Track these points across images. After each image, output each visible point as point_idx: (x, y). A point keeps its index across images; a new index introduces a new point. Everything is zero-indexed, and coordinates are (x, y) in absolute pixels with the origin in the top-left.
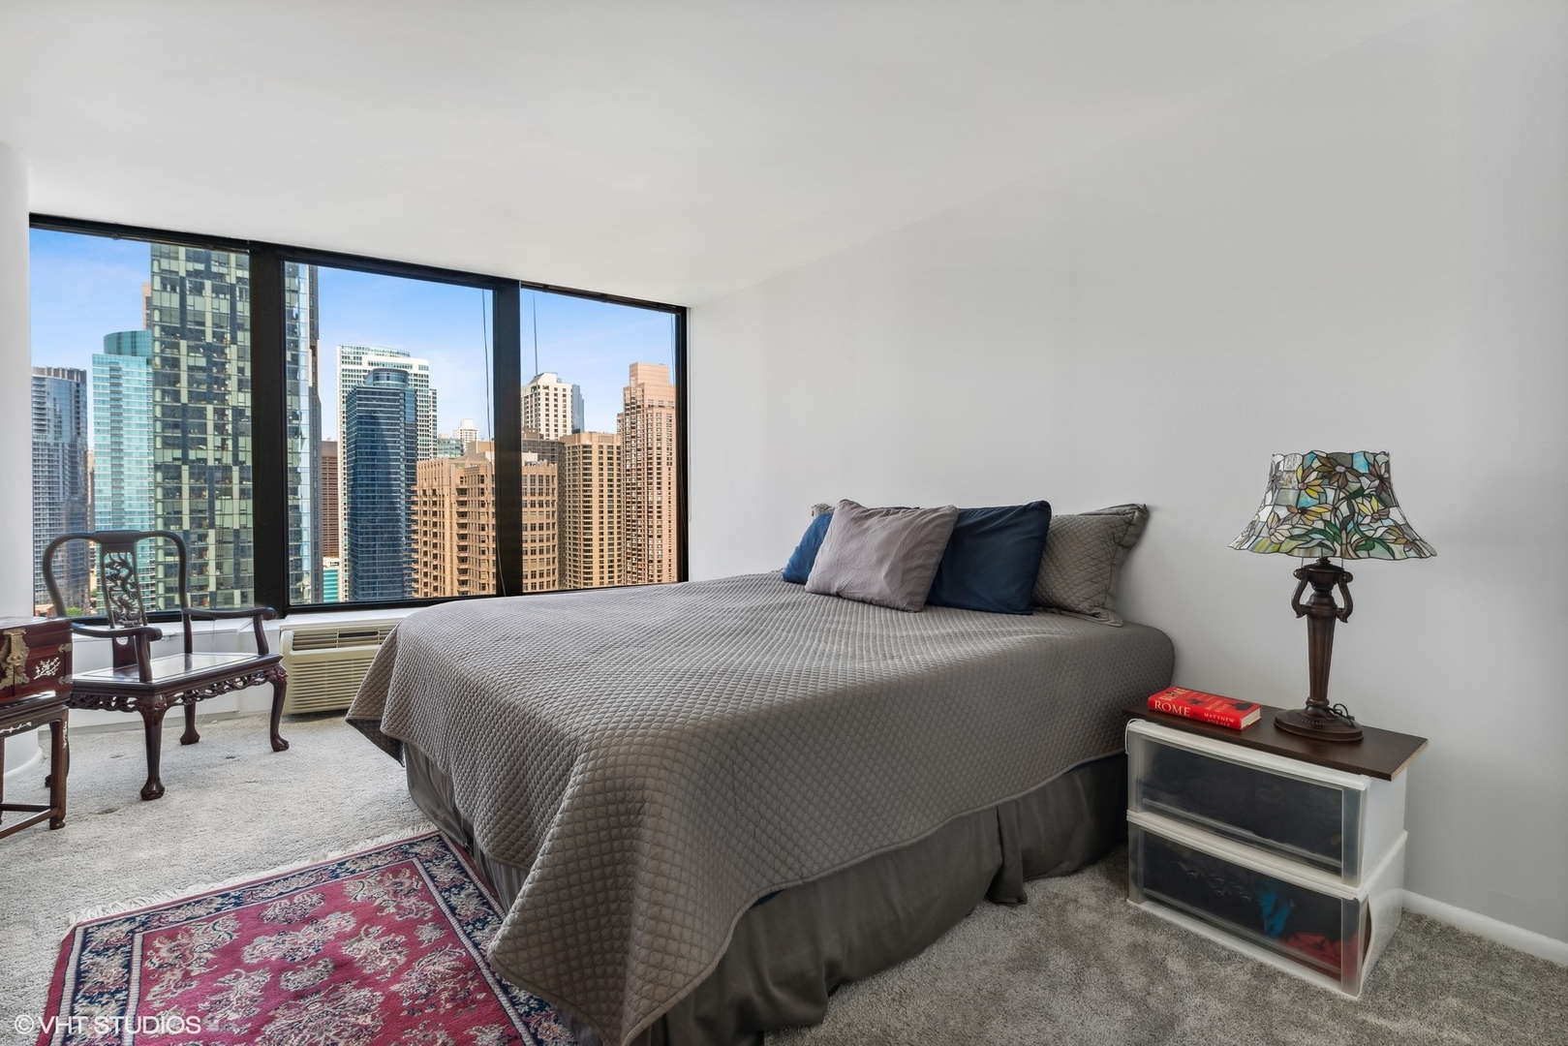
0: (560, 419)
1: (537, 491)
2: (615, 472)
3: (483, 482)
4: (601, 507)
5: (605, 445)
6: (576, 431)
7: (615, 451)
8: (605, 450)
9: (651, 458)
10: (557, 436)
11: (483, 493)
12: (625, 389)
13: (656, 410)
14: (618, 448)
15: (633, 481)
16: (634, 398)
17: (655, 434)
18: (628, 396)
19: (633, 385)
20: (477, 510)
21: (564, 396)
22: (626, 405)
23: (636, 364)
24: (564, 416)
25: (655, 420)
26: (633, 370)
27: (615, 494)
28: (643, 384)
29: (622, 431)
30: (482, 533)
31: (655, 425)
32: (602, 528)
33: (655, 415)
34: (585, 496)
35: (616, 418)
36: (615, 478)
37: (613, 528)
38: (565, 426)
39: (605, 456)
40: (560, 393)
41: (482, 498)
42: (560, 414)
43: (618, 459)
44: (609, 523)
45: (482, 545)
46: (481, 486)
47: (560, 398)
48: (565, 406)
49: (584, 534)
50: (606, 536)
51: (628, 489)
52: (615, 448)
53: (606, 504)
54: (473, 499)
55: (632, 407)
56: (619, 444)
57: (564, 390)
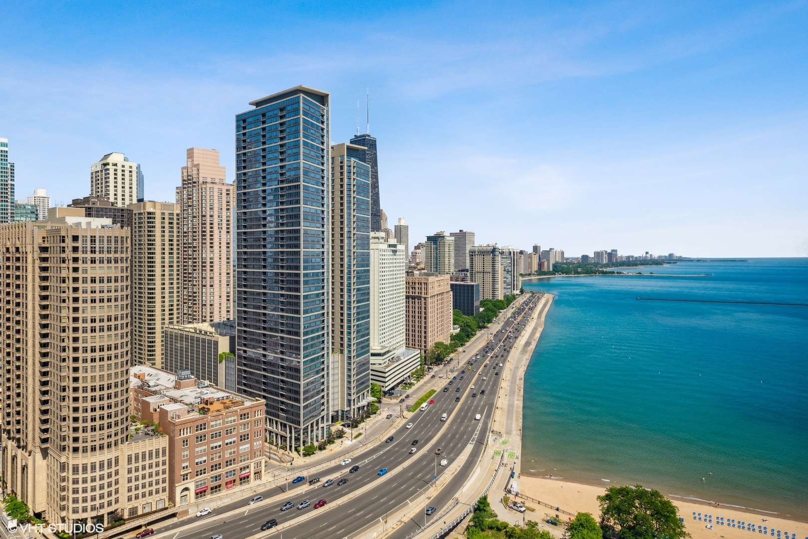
0: (127, 190)
1: (113, 249)
2: (175, 234)
3: (64, 241)
4: (163, 262)
5: (167, 213)
6: (140, 200)
7: (175, 217)
8: (167, 217)
9: (205, 224)
10: (124, 204)
11: (64, 251)
12: (183, 168)
13: (209, 186)
14: (178, 215)
15: (190, 241)
16: (191, 176)
17: (208, 204)
18: (185, 174)
19: (190, 165)
20: (58, 265)
21: (130, 172)
22: (184, 180)
23: (192, 149)
24: (131, 188)
25: (208, 193)
26: (190, 153)
27: (175, 251)
28: (198, 165)
29: (180, 200)
30: (63, 285)
31: (208, 197)
32: (163, 279)
33: (208, 189)
34: (149, 253)
35: (175, 191)
36: (175, 239)
37: (173, 279)
38: (131, 196)
39: (167, 221)
40: (127, 169)
41: (63, 255)
42: (127, 186)
43: (178, 224)
44: (170, 275)
45: (63, 295)
46: (63, 245)
47: (127, 173)
48: (131, 180)
49: (148, 284)
50: (167, 286)
51: (186, 247)
52: (175, 215)
53: (167, 260)
54: (55, 255)
55: (189, 183)
56: (179, 212)
57: (131, 167)
